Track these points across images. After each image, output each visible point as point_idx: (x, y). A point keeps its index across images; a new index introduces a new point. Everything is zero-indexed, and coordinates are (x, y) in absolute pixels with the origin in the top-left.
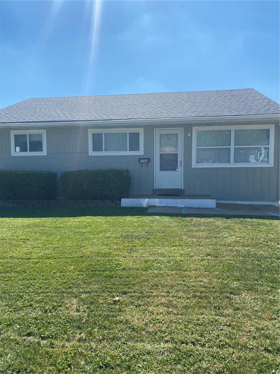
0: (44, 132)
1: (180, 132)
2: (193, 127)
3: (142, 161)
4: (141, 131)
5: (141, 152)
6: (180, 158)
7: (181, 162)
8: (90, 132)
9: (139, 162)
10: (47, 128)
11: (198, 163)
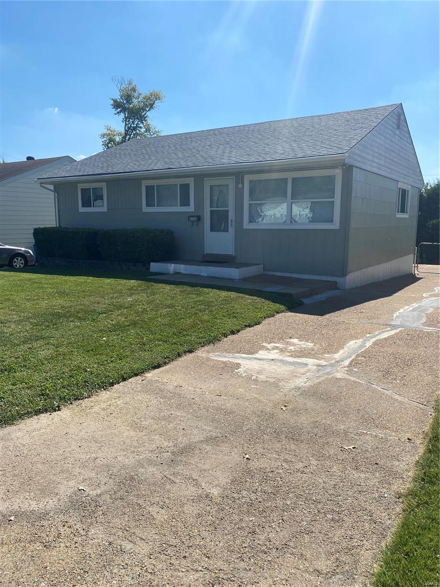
0: (104, 185)
1: (231, 183)
2: (245, 176)
3: (192, 219)
4: (191, 181)
5: (191, 209)
6: (231, 216)
7: (232, 221)
8: (144, 184)
9: (189, 220)
10: (108, 181)
11: (251, 222)
